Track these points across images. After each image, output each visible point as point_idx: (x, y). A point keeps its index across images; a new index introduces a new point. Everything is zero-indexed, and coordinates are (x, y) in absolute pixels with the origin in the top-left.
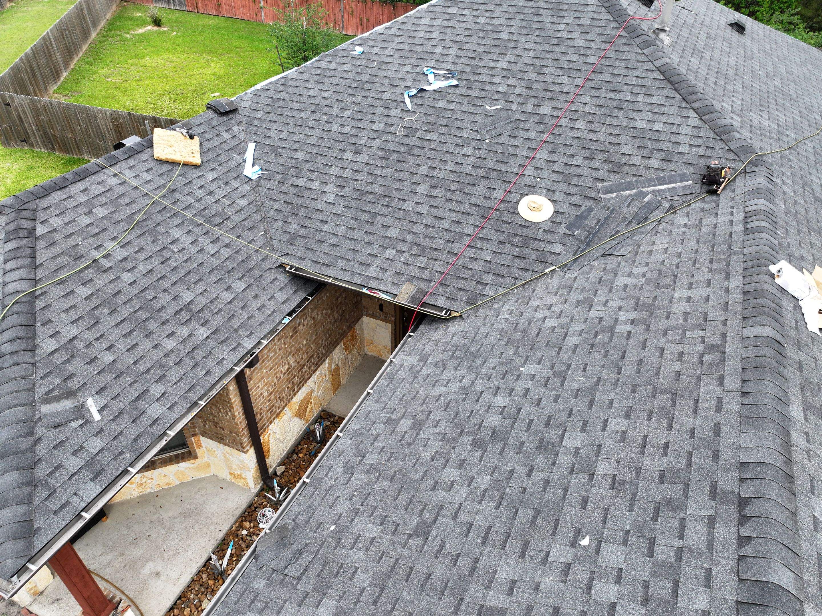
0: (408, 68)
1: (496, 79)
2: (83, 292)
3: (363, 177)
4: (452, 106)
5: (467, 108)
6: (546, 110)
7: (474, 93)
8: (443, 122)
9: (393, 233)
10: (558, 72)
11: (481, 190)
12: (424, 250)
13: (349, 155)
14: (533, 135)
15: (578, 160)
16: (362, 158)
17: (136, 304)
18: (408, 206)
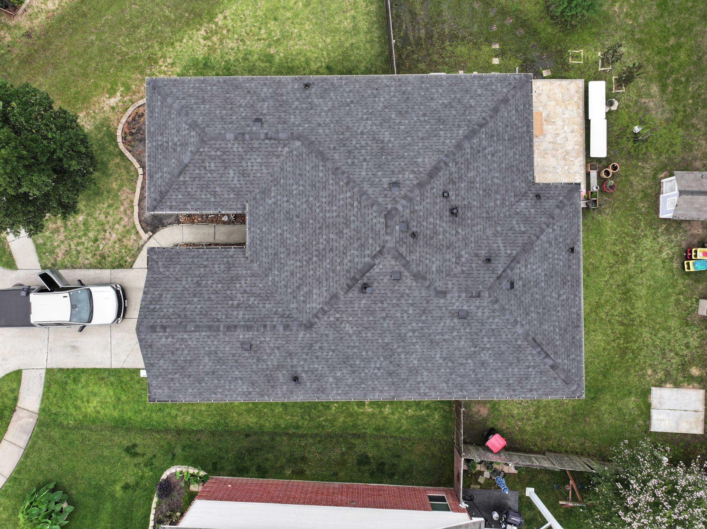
0: (324, 200)
1: (325, 237)
2: (197, 171)
3: (279, 208)
4: (311, 226)
5: (311, 231)
6: (315, 259)
7: (318, 231)
8: (304, 225)
9: (264, 229)
10: (331, 258)
11: (283, 250)
12: (261, 241)
13: (285, 199)
14: (305, 258)
15: (298, 275)
16: (285, 205)
17: (205, 183)
18: (273, 229)
